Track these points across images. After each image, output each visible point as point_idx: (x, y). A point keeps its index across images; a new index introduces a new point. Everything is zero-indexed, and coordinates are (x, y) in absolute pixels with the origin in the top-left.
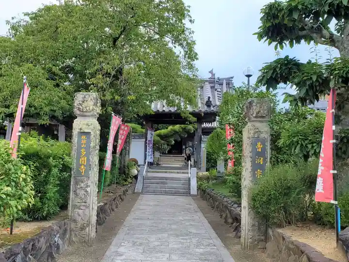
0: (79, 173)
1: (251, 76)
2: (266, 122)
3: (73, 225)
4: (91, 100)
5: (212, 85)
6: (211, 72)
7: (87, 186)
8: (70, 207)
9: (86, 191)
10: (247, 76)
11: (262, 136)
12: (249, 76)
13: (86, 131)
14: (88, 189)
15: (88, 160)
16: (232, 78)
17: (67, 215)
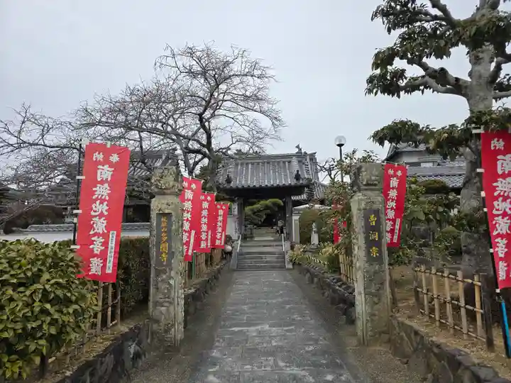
0: (159, 263)
1: (343, 145)
2: (378, 190)
3: (155, 327)
4: (171, 174)
5: (300, 159)
6: (298, 147)
7: (171, 278)
8: (151, 304)
9: (169, 284)
10: (338, 145)
11: (375, 207)
12: (340, 145)
13: (167, 211)
14: (172, 282)
15: (170, 247)
16: (315, 153)
17: (148, 314)
